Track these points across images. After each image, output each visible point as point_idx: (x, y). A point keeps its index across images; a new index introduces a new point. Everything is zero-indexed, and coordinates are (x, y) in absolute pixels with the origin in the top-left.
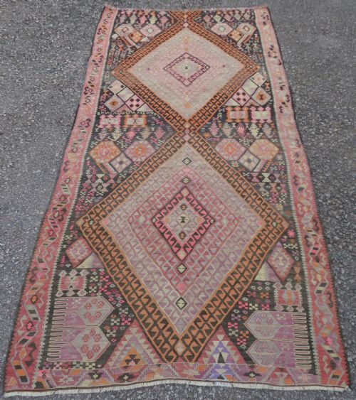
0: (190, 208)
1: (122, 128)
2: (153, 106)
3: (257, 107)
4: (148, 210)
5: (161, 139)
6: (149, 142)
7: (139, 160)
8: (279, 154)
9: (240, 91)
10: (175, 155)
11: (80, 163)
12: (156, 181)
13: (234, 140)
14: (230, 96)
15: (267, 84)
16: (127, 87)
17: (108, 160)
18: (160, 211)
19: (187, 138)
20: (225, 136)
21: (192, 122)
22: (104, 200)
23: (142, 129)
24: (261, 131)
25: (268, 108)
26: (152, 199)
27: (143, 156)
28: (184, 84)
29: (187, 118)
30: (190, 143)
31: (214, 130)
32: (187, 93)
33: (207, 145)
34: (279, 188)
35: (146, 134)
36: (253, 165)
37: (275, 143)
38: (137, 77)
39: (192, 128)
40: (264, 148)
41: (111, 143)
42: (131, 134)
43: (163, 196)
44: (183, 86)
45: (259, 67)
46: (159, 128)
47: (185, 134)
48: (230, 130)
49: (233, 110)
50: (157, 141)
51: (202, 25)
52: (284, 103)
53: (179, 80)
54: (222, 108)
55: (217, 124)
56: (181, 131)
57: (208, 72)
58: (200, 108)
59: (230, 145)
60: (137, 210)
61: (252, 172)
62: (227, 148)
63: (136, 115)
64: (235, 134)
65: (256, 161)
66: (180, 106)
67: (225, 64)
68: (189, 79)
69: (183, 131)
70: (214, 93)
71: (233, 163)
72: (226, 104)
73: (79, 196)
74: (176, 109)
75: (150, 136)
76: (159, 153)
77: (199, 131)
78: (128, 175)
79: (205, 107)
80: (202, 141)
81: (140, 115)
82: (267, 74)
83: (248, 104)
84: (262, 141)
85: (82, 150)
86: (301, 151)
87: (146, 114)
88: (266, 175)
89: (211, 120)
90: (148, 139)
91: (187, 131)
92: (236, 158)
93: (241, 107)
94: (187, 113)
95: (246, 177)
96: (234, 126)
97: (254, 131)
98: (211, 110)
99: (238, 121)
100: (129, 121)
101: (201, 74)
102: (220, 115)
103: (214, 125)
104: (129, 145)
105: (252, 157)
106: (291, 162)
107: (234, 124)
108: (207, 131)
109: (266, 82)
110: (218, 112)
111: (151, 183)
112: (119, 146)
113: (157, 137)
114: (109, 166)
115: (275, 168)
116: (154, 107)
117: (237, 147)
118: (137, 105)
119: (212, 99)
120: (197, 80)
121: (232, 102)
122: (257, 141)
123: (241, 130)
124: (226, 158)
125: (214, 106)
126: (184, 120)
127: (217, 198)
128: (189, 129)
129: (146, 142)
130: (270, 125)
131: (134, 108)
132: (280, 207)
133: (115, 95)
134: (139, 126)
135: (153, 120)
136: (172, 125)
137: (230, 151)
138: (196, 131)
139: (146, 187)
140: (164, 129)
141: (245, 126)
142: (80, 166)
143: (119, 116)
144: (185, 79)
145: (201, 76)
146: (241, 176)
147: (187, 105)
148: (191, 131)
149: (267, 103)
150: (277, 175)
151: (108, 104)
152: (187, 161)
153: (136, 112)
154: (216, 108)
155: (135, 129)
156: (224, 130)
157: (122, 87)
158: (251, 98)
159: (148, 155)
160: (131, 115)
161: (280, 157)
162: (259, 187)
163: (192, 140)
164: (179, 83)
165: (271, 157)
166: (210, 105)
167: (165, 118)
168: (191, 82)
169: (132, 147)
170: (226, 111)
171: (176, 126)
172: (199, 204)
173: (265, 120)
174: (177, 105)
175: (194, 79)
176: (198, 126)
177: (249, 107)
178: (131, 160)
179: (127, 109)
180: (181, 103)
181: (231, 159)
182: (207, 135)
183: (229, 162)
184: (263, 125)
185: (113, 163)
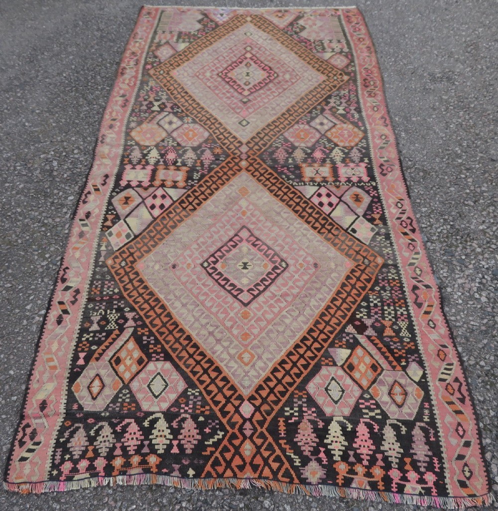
0: (241, 83)
1: (333, 163)
2: (296, 194)
3: (139, 186)
4: (283, 83)
5: (277, 148)
6: (292, 144)
7: (302, 126)
8: (133, 129)
9: (157, 212)
10: (259, 130)
11: (371, 124)
12: (278, 105)
13: (183, 144)
14: (177, 204)
15: (109, 223)
16: (346, 231)
17: (338, 126)
18: (271, 81)
19: (244, 149)
20: (194, 149)
21: (237, 167)
22: (329, 93)
23: (305, 161)
24: (144, 156)
25: (123, 183)
26: (280, 91)
27: (297, 129)
28: (249, 230)
29: (244, 172)
30: (239, 142)
31: (208, 156)
32: (244, 213)
33: (219, 139)
34: (147, 97)
35: (299, 155)
36: (167, 119)
37: (132, 139)
38: (333, 249)
39: (236, 161)
40: (148, 136)
41: (341, 144)
42: (318, 155)
43: (268, 93)
44: (251, 227)
45: (110, 262)
46: (282, 162)
47: (246, 153)
48: (186, 156)
49: (175, 182)
50: (282, 145)
51: (205, 403)
52: (97, 190)
53: (258, 239)
54: (192, 186)
55: (202, 165)
56: (252, 157)
57: (206, 255)
58: (225, 187)
59: (190, 139)
60: (293, 83)
61: (170, 113)
62: (195, 135)
63: (318, 180)
64: (180, 152)
65: (162, 123)
66: (254, 193)
67: (171, 274)
68: (241, 240)
69: (249, 157)
70: (200, 211)
71: (190, 120)
72: (185, 191)
73: (357, 96)
74: (261, 187)
75: (293, 152)
76: (279, 132)
77: (228, 156)
78: (310, 112)
79: (216, 189)
80: (224, 144)
81: (312, 180)
82: (99, 246)
83: (151, 190)
84: (147, 144)
85: (374, 137)
86: (104, 130)
87: (304, 182)
88: (156, 108)
89: (210, 170)
90: (294, 148)
91: (244, 156)
92: (186, 126)
93: (163, 185)
94: (243, 180)
95: (179, 107)
96: (179, 160)
97: (154, 155)
98: (208, 184)
99: (172, 167)
100: (326, 171)
101: (219, 250)
102: (196, 176)
103: (207, 163)
104: (318, 141)
105: (167, 126)
106: (121, 121)
107: (179, 164)
108: (217, 157)
109: (109, 227)
110: (199, 180)
111: (283, 104)
112: (329, 141)
113: (283, 151)
114: (335, 122)
115: (143, 115)
116: (293, 192)
117: (181, 137)
118: (320, 195)
119: (205, 200)
120: (226, 239)
121: (175, 194)
122: (154, 143)
123: (171, 156)
124: (197, 126)
125: (203, 189)
126: (249, 171)
127: (213, 91)
128: (241, 160)
129: (296, 144)
130: (130, 162)
131: (323, 191)
132: (152, 83)
133: (361, 214)
134: (310, 165)
135: (293, 173)
136: (264, 166)
137: (191, 133)
138: (232, 156)
139: (288, 100)
140: (275, 161)
141: (165, 162)
142: (369, 122)
143: (343, 180)
144: (248, 241)
145: (219, 245)
146: (183, 109)
147: (244, 192)
148: (239, 156)
149: (122, 191)
150: (144, 108)
151: (367, 199)
152: (244, 123)
153: (319, 186)
154: (201, 186)
155: (314, 161)
156: (194, 157)
157: (354, 231)
158: (144, 199)
159: (291, 130)
160: (325, 180)
161: (133, 125)
162: (167, 99)
163: (237, 145)
164: (257, 233)
165: (144, 126)
166: (209, 191)
167: (276, 175)
168: (236, 235)
169: (313, 140)
170: (186, 181)
171: (259, 163)
172: (232, 86)
173: (134, 168)
174: (259, 194)
175: (231, 240)
176: (229, 162)
177: (151, 186)
178: (310, 126)
179: (334, 189)
180: (253, 196)
181: (191, 125)
182: (218, 151)
183: (194, 122)
184: (139, 162)
185: (331, 125)
